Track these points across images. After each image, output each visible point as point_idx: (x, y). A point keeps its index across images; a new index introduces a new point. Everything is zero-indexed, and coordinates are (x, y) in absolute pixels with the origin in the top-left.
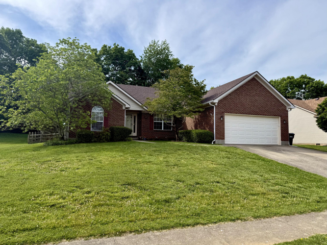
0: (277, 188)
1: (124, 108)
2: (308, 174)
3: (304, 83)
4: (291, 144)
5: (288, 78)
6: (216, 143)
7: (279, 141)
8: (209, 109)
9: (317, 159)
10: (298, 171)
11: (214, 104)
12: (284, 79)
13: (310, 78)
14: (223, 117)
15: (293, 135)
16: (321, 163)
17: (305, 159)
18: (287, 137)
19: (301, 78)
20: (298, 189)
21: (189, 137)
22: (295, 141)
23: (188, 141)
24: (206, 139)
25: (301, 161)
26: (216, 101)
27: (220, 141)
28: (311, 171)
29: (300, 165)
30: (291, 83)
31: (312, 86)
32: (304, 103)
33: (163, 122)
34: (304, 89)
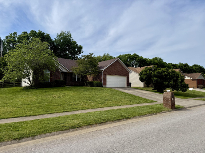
0: (128, 100)
1: (60, 71)
2: (136, 96)
3: (135, 57)
4: (130, 87)
5: (128, 54)
6: (103, 87)
7: (126, 86)
8: (101, 72)
9: (139, 92)
10: (133, 95)
11: (102, 71)
12: (126, 55)
13: (137, 55)
14: (106, 76)
15: (131, 83)
16: (140, 93)
17: (135, 92)
18: (129, 84)
19: (134, 55)
20: (134, 100)
21: (92, 84)
22: (132, 86)
23: (91, 86)
24: (100, 85)
25: (134, 93)
26: (104, 70)
27: (105, 86)
28: (137, 96)
29: (134, 94)
30: (129, 57)
31: (138, 59)
32: (135, 69)
33: (76, 77)
34: (135, 60)
